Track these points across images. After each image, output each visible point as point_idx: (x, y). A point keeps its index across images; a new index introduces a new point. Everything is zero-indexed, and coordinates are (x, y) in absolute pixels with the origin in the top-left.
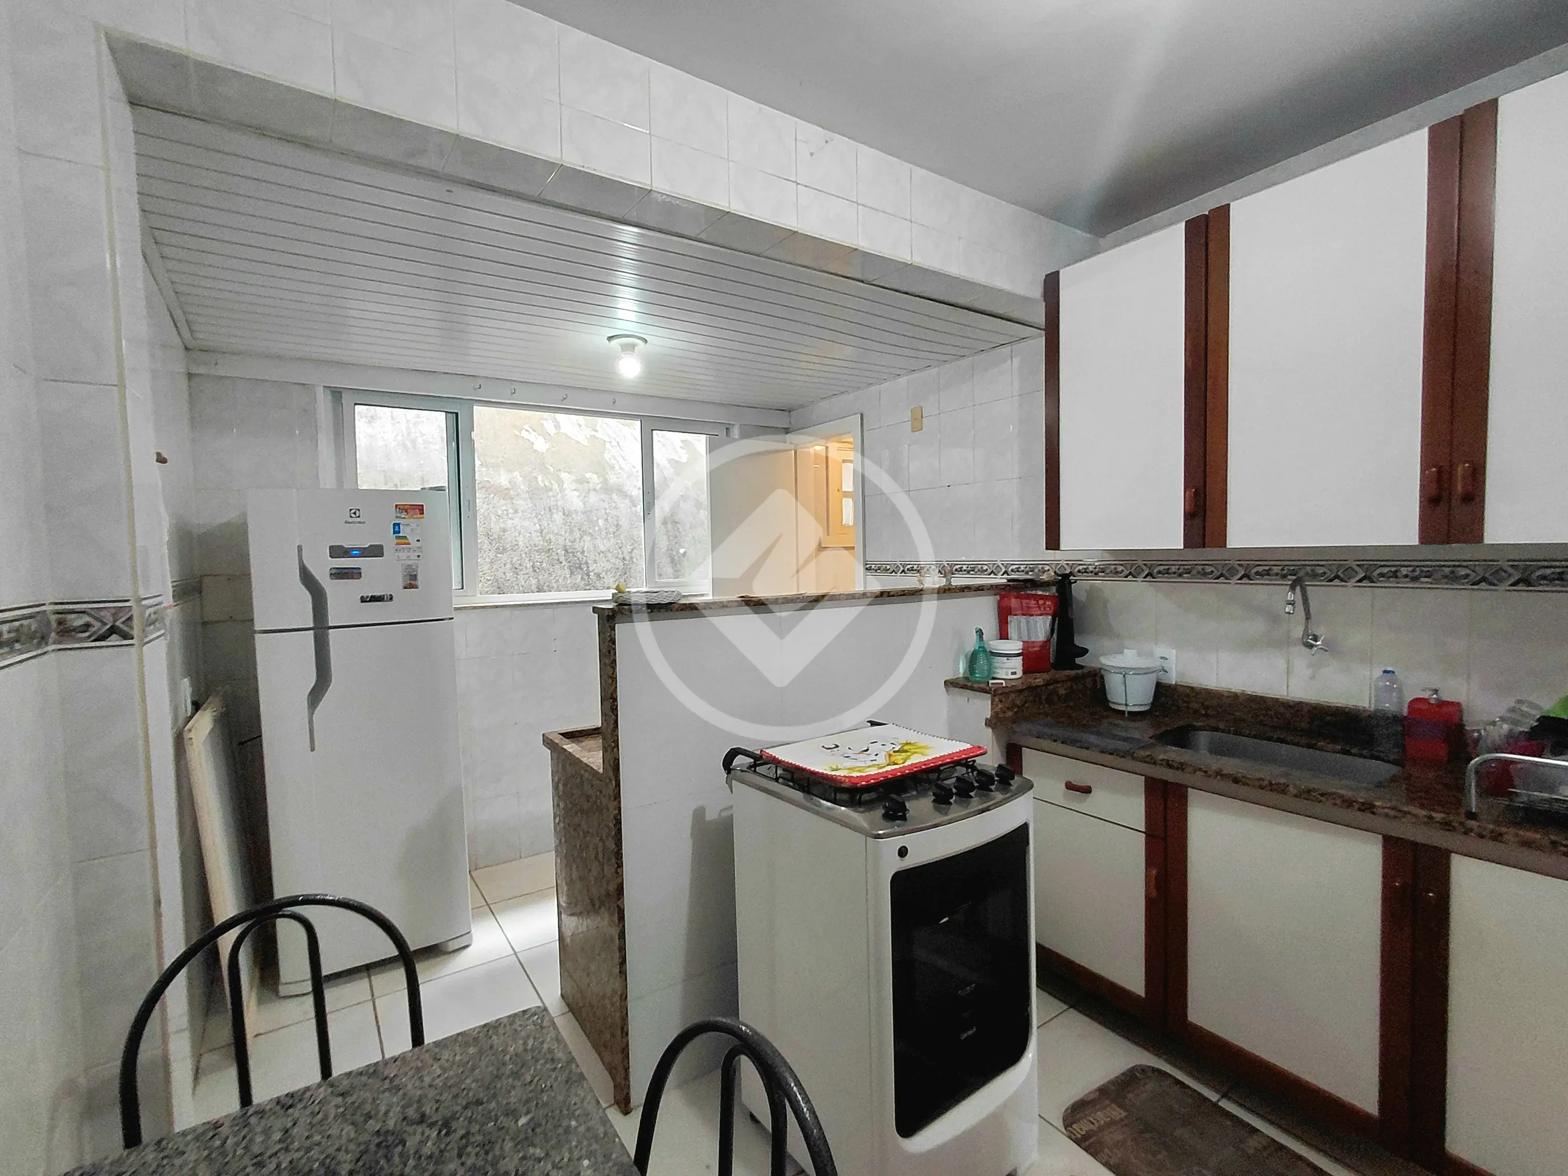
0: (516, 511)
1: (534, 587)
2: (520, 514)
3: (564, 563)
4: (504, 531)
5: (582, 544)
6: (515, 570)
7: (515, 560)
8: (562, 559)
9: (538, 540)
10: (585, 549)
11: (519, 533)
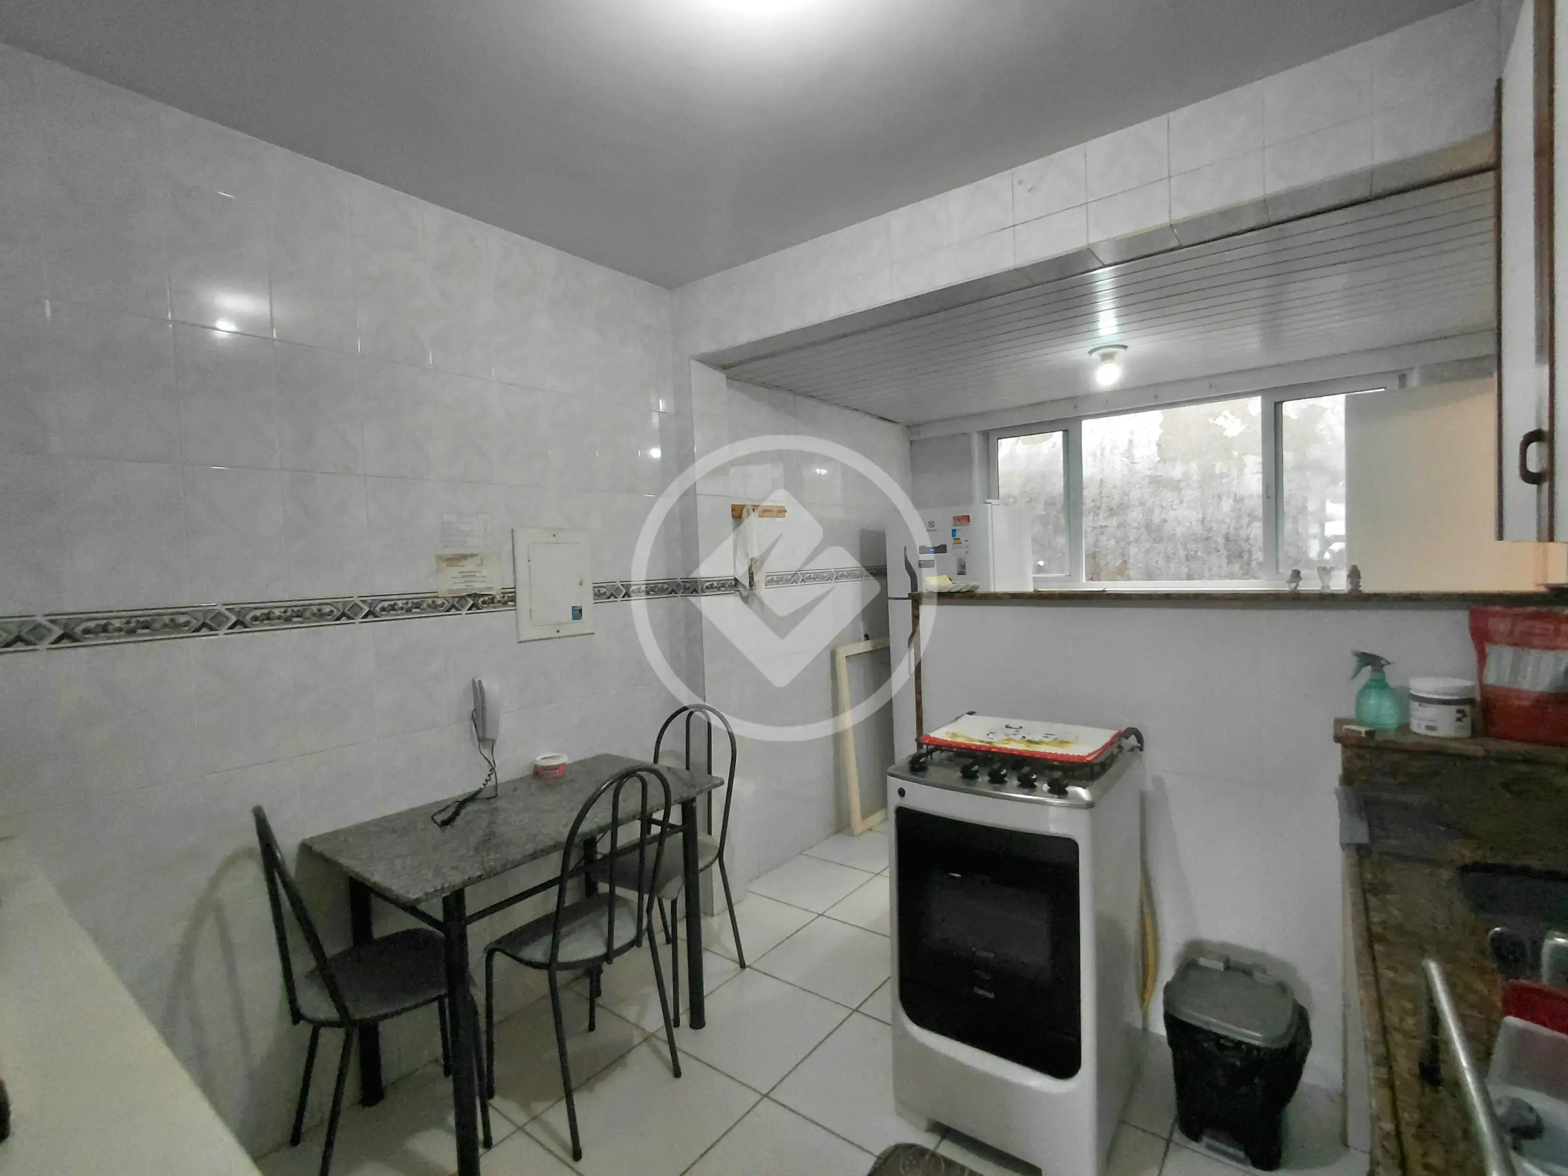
0: (1181, 502)
1: (1184, 576)
2: (1185, 505)
3: (1222, 551)
4: (1165, 521)
5: (1248, 531)
6: (1168, 558)
7: (1169, 549)
8: (1221, 547)
9: (1198, 529)
10: (1251, 536)
11: (1179, 523)
